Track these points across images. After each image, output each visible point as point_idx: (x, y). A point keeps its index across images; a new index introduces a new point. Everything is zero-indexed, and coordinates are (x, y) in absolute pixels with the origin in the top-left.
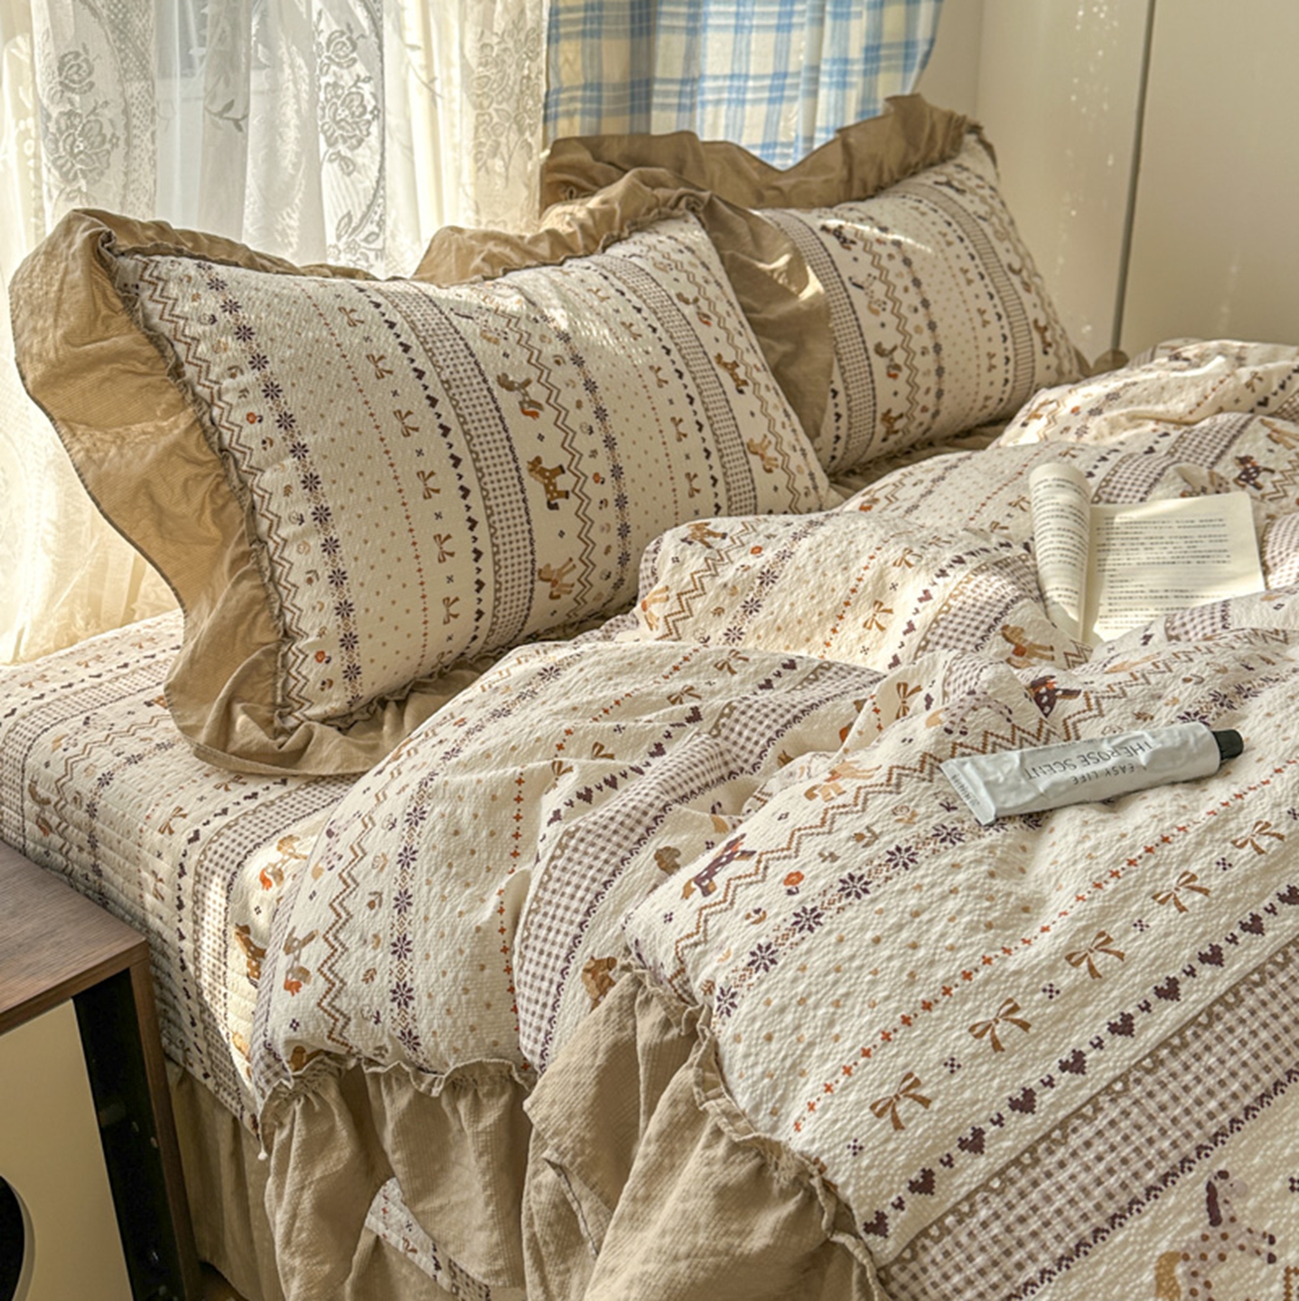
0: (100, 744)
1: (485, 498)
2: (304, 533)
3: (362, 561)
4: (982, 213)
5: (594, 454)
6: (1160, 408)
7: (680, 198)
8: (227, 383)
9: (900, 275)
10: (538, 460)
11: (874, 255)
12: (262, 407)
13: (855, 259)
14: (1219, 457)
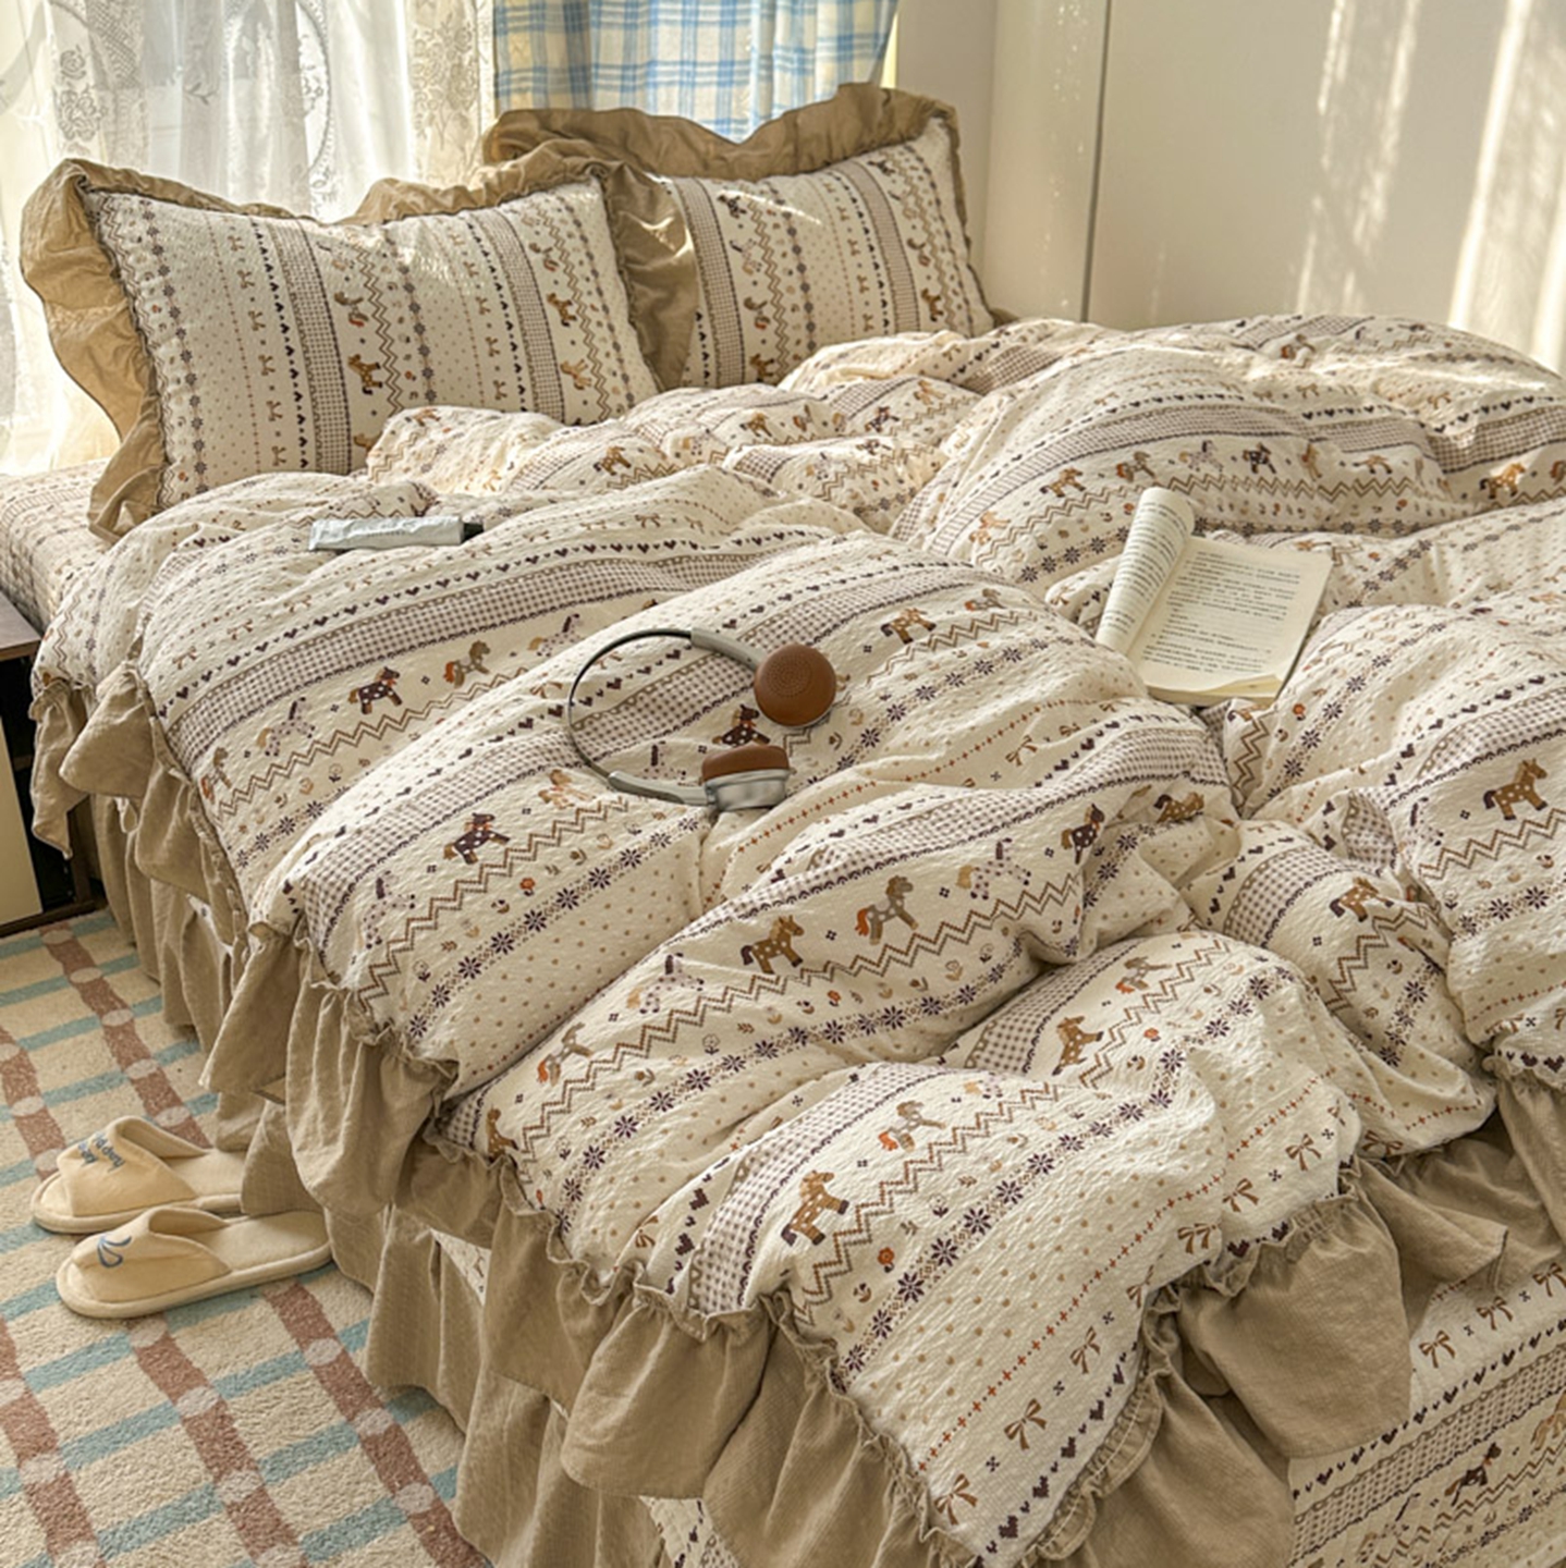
0: (49, 521)
1: (310, 380)
2: (181, 390)
3: (214, 415)
4: (898, 193)
5: (408, 357)
6: (870, 367)
7: (586, 166)
8: (144, 284)
9: (781, 242)
10: (358, 357)
11: (759, 223)
12: (162, 302)
13: (741, 226)
14: (865, 406)
